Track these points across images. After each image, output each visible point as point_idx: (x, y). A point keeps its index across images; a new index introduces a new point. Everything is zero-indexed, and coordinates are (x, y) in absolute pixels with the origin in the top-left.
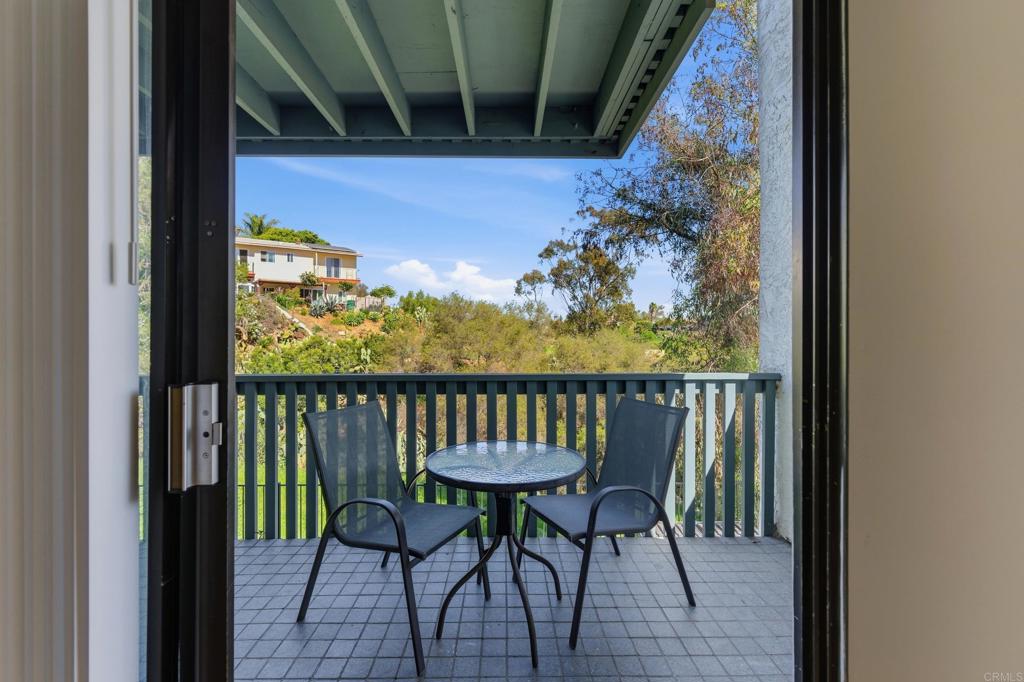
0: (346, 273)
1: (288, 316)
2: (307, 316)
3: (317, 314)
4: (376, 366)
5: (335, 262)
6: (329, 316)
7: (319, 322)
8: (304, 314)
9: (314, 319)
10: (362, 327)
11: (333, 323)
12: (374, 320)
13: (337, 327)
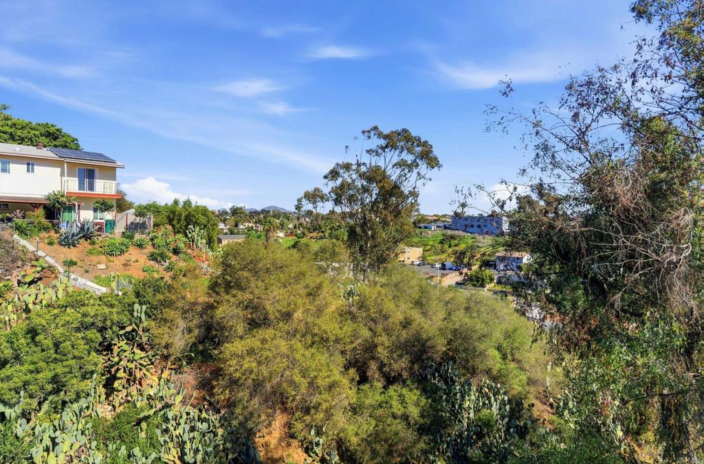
0: (102, 187)
1: (31, 248)
2: (56, 246)
3: (68, 242)
4: (153, 323)
5: (89, 174)
6: (84, 245)
7: (72, 253)
8: (51, 244)
9: (65, 249)
10: (126, 256)
11: (90, 253)
12: (140, 246)
13: (95, 259)
